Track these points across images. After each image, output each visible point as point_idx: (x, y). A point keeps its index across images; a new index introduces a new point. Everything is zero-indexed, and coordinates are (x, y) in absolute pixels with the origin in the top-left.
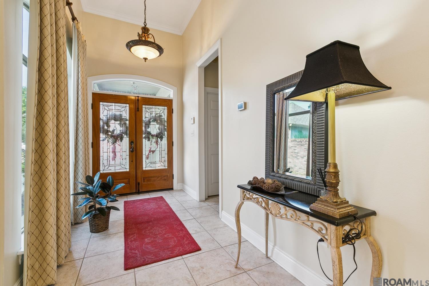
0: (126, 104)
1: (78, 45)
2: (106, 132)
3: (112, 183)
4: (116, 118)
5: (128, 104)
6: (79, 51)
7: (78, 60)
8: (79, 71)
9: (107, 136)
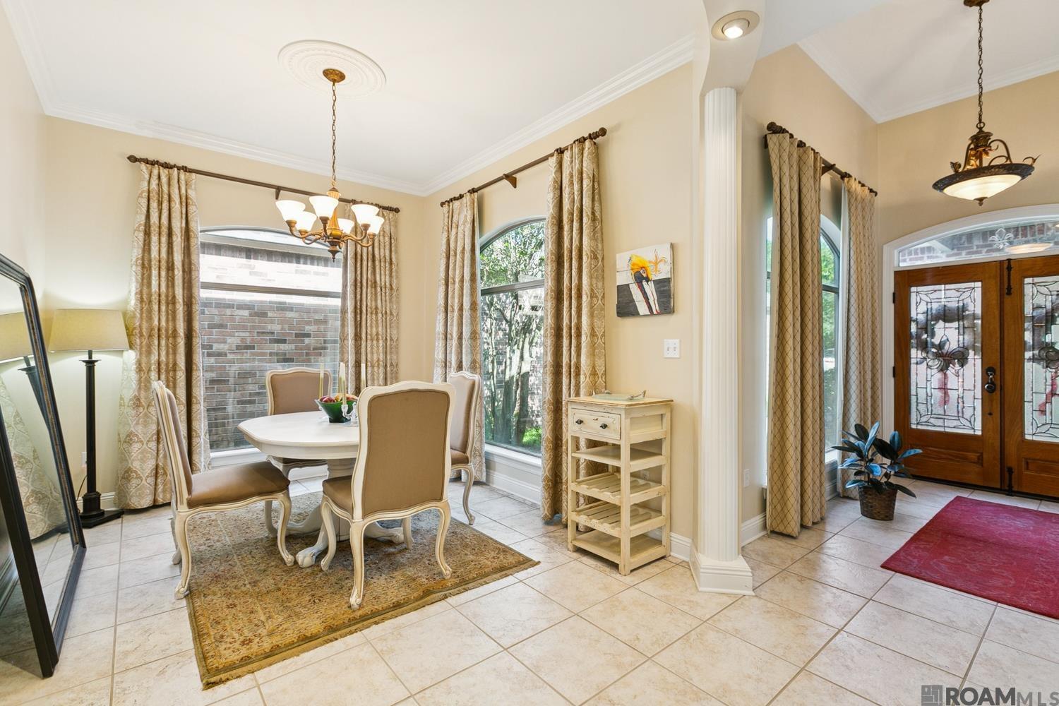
0: (974, 281)
1: (850, 216)
2: (924, 346)
3: (899, 444)
4: (946, 315)
5: (979, 281)
6: (852, 224)
7: (850, 239)
8: (851, 255)
9: (924, 355)
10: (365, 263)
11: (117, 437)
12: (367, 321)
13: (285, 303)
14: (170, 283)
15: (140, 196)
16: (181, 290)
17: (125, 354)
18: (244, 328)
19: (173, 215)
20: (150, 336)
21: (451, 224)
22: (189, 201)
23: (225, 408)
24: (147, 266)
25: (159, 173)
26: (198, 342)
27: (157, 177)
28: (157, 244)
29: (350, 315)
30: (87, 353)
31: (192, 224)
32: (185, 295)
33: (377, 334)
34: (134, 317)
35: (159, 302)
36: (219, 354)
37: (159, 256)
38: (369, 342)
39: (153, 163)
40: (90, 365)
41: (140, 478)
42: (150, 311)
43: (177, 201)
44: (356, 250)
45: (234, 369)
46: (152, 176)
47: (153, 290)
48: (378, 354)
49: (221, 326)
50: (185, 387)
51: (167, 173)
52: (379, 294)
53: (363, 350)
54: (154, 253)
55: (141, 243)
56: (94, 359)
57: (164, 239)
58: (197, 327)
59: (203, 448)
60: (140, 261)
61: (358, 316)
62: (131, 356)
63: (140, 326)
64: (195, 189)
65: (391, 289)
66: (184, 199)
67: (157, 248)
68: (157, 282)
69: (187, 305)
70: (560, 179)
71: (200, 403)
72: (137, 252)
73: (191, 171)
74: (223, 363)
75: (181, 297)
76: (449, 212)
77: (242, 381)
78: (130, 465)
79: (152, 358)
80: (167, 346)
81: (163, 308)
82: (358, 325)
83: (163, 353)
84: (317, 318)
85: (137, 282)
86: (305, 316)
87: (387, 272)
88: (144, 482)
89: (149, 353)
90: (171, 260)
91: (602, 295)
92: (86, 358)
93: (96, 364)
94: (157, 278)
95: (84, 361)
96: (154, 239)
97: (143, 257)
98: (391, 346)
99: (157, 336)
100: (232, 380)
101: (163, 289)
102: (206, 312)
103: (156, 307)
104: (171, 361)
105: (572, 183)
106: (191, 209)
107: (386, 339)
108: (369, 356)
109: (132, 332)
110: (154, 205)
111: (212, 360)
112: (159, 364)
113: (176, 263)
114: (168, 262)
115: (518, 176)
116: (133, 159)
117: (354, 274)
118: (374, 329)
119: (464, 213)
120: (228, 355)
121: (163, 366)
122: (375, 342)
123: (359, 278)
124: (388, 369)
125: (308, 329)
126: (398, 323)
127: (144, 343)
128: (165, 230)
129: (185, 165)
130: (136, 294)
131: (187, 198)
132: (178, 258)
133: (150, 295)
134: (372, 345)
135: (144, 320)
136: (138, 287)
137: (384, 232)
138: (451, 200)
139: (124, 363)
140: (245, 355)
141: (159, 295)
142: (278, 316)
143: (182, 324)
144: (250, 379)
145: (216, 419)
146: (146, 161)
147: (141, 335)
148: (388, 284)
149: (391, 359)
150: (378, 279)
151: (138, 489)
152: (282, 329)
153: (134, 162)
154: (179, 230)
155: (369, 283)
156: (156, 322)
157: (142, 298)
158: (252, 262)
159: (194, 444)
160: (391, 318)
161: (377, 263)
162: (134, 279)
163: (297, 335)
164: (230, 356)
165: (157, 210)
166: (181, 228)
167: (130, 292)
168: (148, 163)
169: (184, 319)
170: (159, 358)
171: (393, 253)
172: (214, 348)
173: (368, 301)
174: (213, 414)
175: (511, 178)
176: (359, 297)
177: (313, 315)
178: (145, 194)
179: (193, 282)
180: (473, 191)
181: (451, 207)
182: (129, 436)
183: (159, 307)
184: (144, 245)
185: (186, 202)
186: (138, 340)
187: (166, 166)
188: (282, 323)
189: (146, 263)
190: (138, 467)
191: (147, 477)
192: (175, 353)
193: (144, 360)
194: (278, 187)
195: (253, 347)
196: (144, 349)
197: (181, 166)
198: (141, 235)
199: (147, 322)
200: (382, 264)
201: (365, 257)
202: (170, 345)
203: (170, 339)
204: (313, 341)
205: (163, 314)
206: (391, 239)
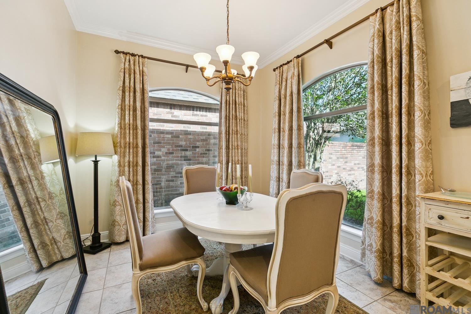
10: (231, 106)
11: (109, 202)
12: (232, 138)
13: (187, 131)
14: (135, 118)
15: (120, 71)
16: (140, 122)
17: (113, 157)
18: (169, 143)
19: (136, 81)
20: (125, 147)
21: (282, 80)
22: (144, 73)
23: (160, 184)
24: (123, 109)
25: (129, 58)
26: (148, 150)
27: (128, 61)
28: (128, 97)
29: (223, 135)
30: (94, 157)
31: (145, 86)
32: (142, 125)
33: (238, 146)
34: (117, 137)
35: (129, 128)
36: (158, 157)
37: (129, 104)
38: (233, 150)
39: (126, 54)
40: (96, 163)
41: (120, 225)
42: (125, 133)
43: (138, 73)
44: (226, 99)
45: (164, 165)
46: (126, 60)
47: (126, 122)
48: (238, 157)
49: (159, 143)
50: (142, 175)
51: (133, 59)
52: (238, 123)
53: (230, 155)
54: (127, 102)
55: (121, 97)
56: (97, 160)
57: (132, 94)
58: (147, 142)
59: (150, 209)
60: (120, 107)
61: (227, 136)
62: (116, 158)
63: (120, 142)
64: (147, 67)
65: (244, 120)
66: (141, 72)
67: (128, 99)
68: (128, 118)
69: (143, 130)
70: (382, 29)
71: (149, 184)
72: (119, 102)
73: (145, 57)
74: (160, 161)
75: (140, 126)
76: (280, 73)
77: (168, 170)
78: (115, 218)
79: (126, 159)
80: (133, 152)
81: (131, 132)
82: (228, 141)
83: (131, 157)
84: (202, 138)
85: (119, 118)
86: (197, 137)
87: (242, 111)
88: (121, 227)
89: (124, 156)
90: (135, 106)
91: (429, 111)
92: (94, 159)
93: (99, 162)
94: (128, 115)
95: (93, 161)
96: (127, 94)
97: (122, 104)
98: (245, 153)
99: (128, 147)
100: (164, 170)
101: (131, 121)
102: (152, 136)
103: (128, 131)
104: (135, 160)
105: (398, 28)
106: (145, 78)
107: (242, 148)
108: (233, 158)
109: (116, 145)
110: (127, 76)
111: (155, 159)
112: (129, 163)
113: (137, 107)
114: (133, 107)
115: (333, 41)
116: (117, 52)
117: (225, 112)
118: (236, 143)
119: (291, 72)
120: (162, 157)
121: (131, 164)
122: (236, 150)
123: (228, 115)
124: (243, 165)
125: (198, 144)
126: (247, 140)
127: (122, 151)
128: (132, 89)
129: (142, 54)
130: (118, 124)
131: (143, 72)
132: (138, 104)
133: (125, 125)
134: (235, 152)
135: (122, 139)
136: (119, 120)
137: (240, 88)
138: (281, 66)
139: (113, 162)
140: (169, 157)
141: (129, 125)
142: (184, 137)
143: (140, 141)
144: (172, 169)
145: (156, 189)
146: (123, 53)
147: (121, 147)
148: (243, 117)
149: (244, 160)
150: (238, 114)
151: (119, 232)
152: (186, 144)
153: (118, 54)
154: (139, 89)
155: (233, 117)
156: (128, 140)
157: (121, 126)
158: (173, 110)
159: (146, 206)
160: (245, 137)
161: (237, 106)
162: (117, 116)
163: (193, 147)
164: (163, 158)
165: (128, 78)
166: (140, 88)
167: (115, 123)
168: (124, 54)
169: (141, 137)
170: (129, 159)
171: (245, 100)
172: (156, 154)
173: (233, 127)
174: (155, 186)
175: (329, 42)
176: (228, 125)
177: (200, 136)
178: (123, 70)
179: (146, 117)
180: (298, 57)
181: (281, 70)
182: (114, 202)
183: (129, 131)
184: (122, 98)
185: (142, 74)
186: (119, 150)
187: (133, 55)
188: (185, 141)
189: (123, 107)
190: (119, 219)
191: (123, 225)
192: (137, 156)
193: (122, 160)
194: (188, 65)
195: (172, 153)
196: (122, 155)
197: (140, 55)
198: (121, 92)
199: (124, 140)
200: (240, 107)
201: (231, 102)
202: (135, 152)
203: (135, 149)
204: (200, 150)
205: (131, 135)
206: (244, 92)
